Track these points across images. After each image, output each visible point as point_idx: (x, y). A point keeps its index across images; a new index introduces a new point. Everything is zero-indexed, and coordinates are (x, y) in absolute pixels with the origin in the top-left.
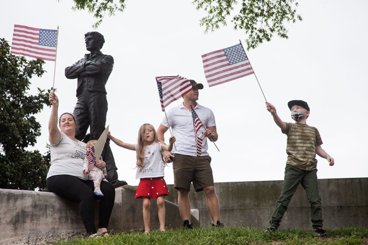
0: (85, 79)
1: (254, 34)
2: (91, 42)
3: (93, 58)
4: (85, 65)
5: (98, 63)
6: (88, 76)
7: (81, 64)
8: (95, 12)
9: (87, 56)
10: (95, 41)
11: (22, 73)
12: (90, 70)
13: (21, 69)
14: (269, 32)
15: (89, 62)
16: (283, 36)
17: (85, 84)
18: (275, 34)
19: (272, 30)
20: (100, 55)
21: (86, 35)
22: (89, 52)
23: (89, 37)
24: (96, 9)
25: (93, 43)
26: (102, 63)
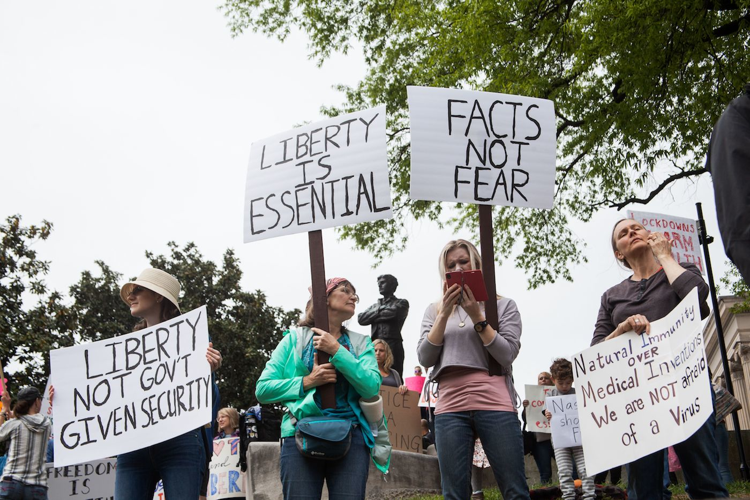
0: (380, 326)
1: (537, 274)
2: (383, 285)
3: (387, 303)
4: (380, 310)
5: (393, 307)
6: (384, 322)
7: (375, 309)
8: (375, 253)
9: (381, 300)
10: (388, 284)
11: (279, 326)
12: (385, 315)
13: (279, 320)
14: (553, 274)
15: (383, 307)
16: (569, 278)
17: (380, 331)
18: (560, 275)
19: (558, 272)
20: (394, 298)
21: (379, 279)
22: (382, 297)
23: (382, 280)
24: (377, 249)
25: (386, 286)
26: (398, 307)
